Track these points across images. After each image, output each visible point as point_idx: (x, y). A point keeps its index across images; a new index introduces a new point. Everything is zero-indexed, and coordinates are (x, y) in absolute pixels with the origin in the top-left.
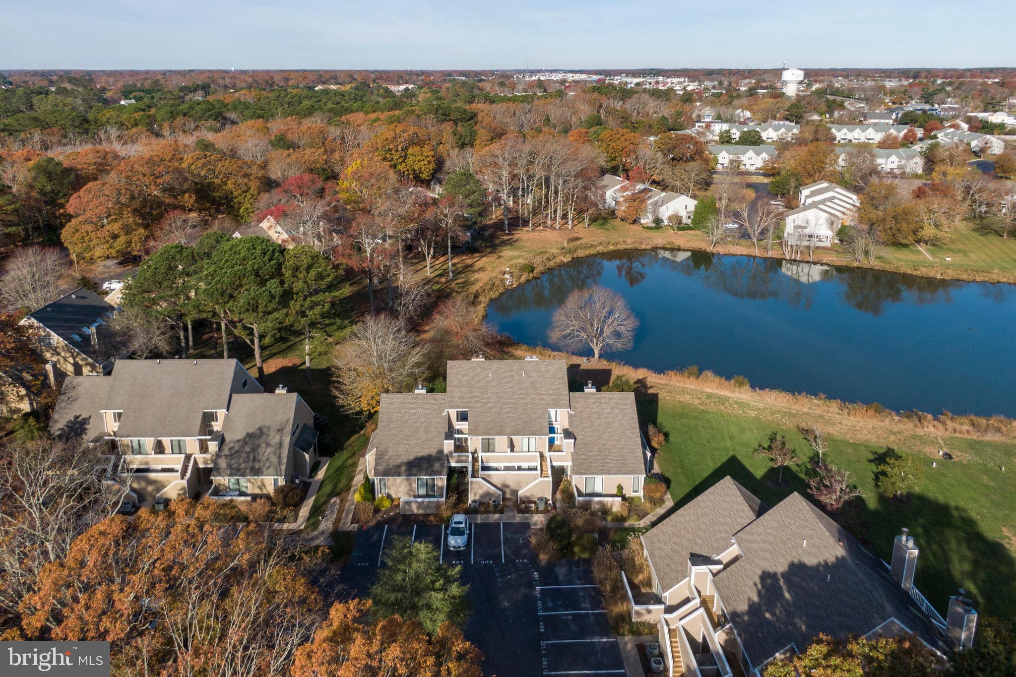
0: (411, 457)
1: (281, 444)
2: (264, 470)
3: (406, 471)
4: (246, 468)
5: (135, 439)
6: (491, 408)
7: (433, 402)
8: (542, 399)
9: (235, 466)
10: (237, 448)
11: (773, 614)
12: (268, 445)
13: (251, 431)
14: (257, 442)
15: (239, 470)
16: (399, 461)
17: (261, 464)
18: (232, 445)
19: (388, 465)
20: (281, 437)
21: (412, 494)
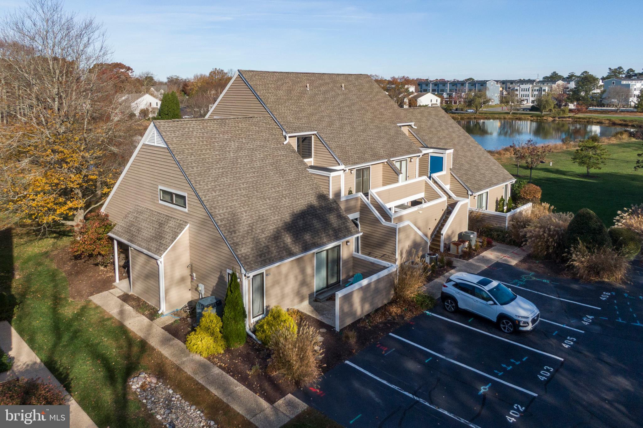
0: (287, 217)
3: (295, 243)
6: (341, 128)
8: (382, 114)
21: (306, 291)
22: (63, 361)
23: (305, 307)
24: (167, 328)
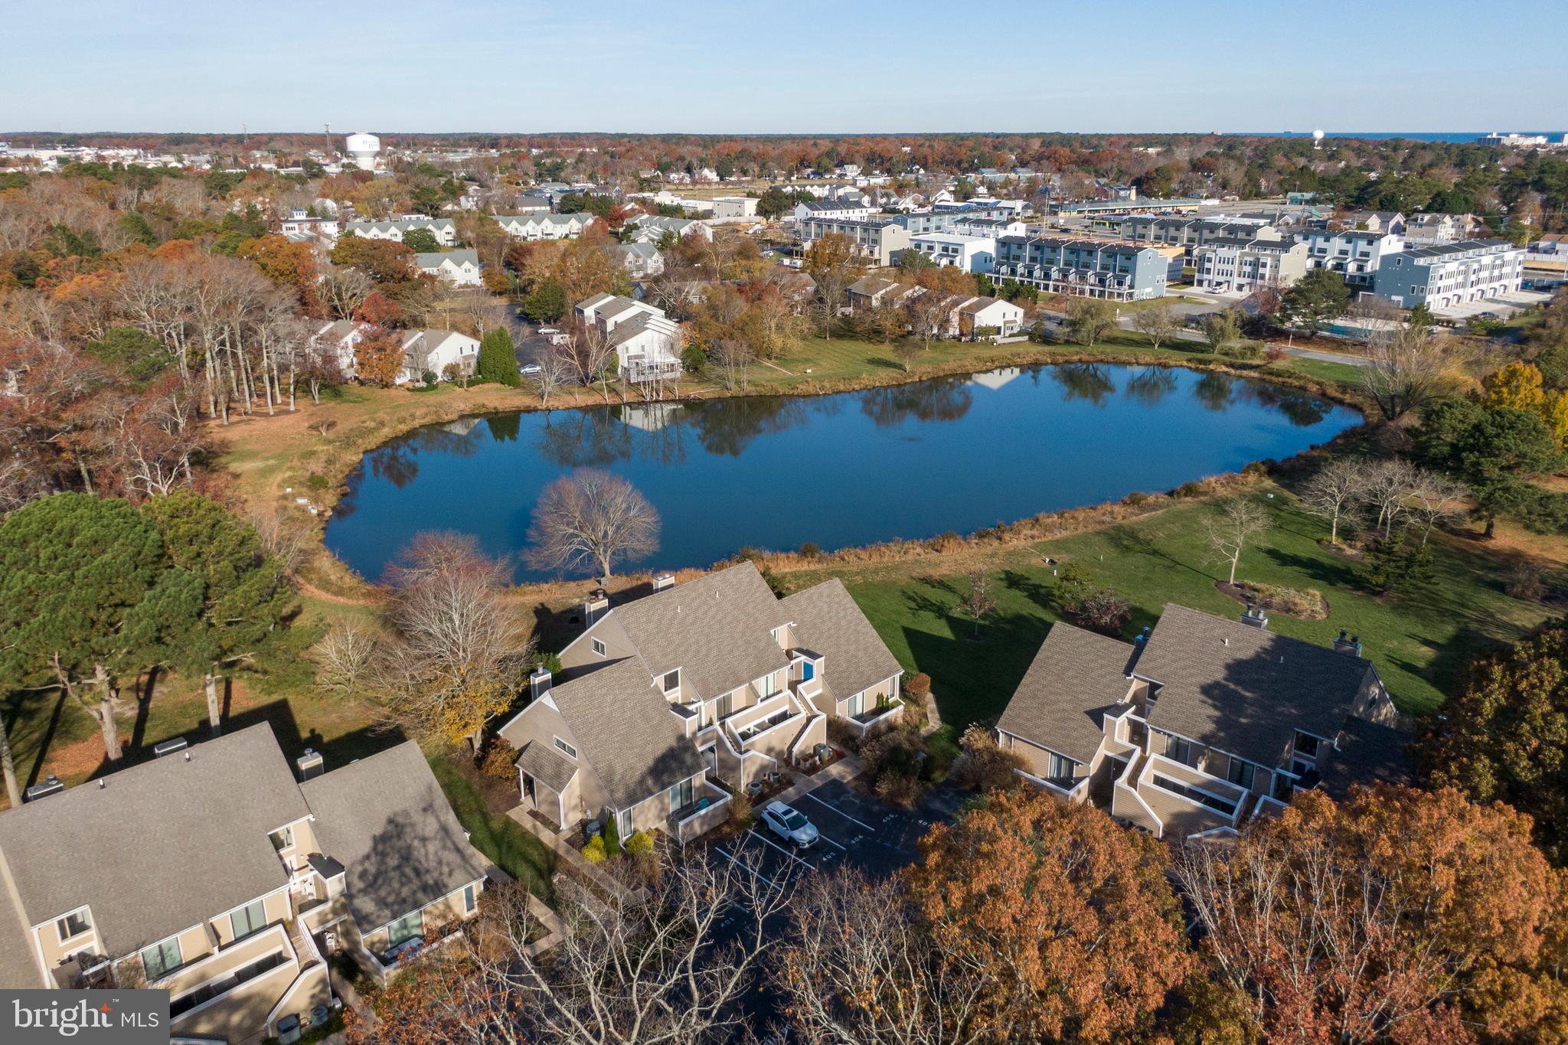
0: (650, 761)
1: (445, 829)
2: (446, 879)
3: (655, 783)
4: (414, 893)
5: (151, 949)
6: (707, 655)
7: (627, 675)
8: (756, 620)
9: (391, 899)
10: (372, 869)
11: (1246, 717)
12: (424, 840)
13: (378, 831)
14: (401, 844)
15: (404, 901)
16: (638, 774)
17: (436, 875)
18: (359, 869)
19: (627, 786)
20: (437, 818)
21: (664, 814)
22: (510, 864)
23: (663, 825)
24: (568, 841)
